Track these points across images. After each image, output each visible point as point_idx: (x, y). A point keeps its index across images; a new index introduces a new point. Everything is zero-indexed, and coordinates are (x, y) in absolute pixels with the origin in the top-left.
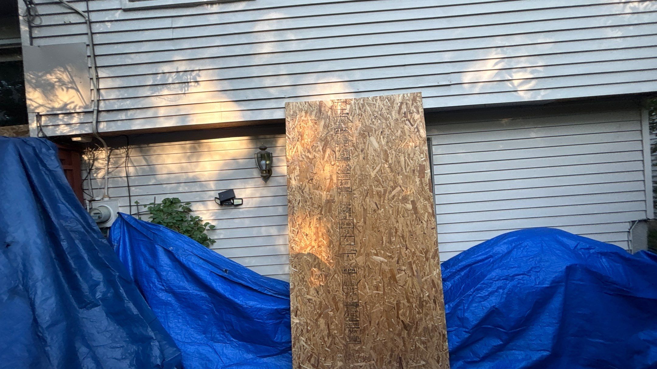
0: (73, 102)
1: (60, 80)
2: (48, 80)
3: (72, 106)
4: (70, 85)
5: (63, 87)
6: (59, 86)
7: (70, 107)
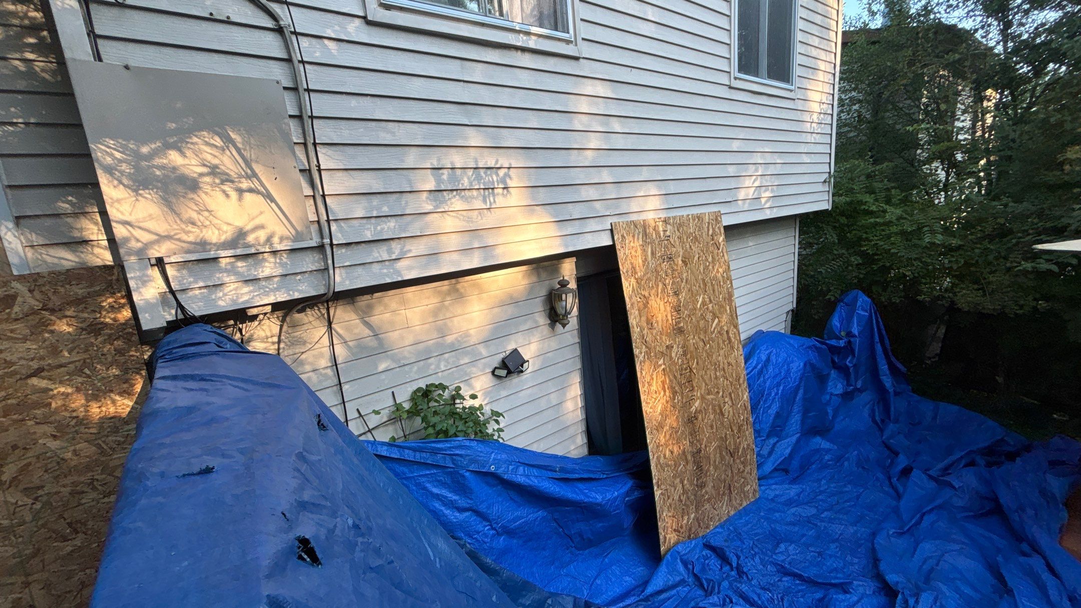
0: (261, 227)
1: (214, 171)
2: (175, 169)
3: (262, 235)
4: (245, 185)
5: (226, 188)
6: (213, 185)
7: (257, 239)
